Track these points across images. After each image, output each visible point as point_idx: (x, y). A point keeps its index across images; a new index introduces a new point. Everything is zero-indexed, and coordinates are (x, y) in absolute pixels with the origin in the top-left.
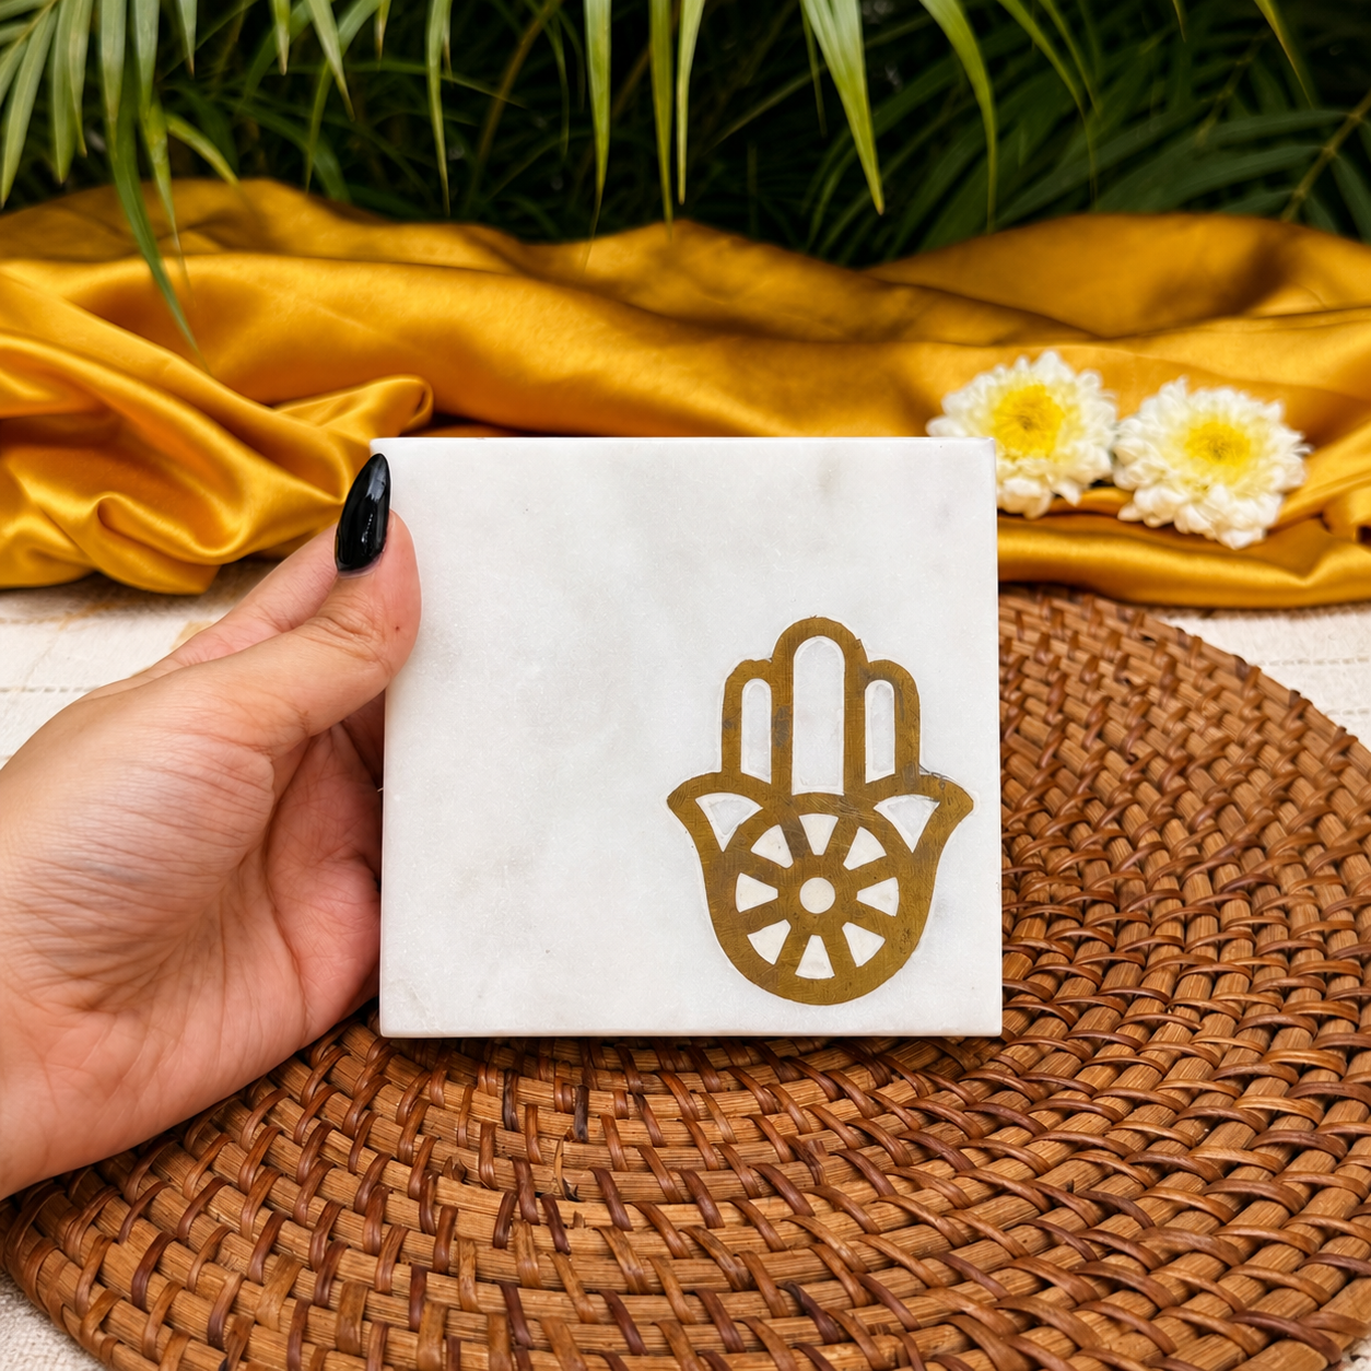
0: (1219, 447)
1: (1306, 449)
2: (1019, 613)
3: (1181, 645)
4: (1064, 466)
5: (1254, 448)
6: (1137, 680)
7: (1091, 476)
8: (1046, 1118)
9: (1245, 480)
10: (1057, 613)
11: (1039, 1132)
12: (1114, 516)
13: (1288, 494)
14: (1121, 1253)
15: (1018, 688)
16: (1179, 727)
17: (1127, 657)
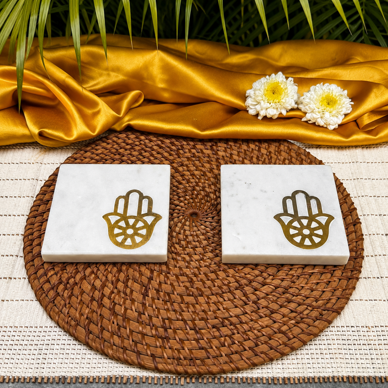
1: (352, 103)
7: (290, 108)
13: (346, 115)
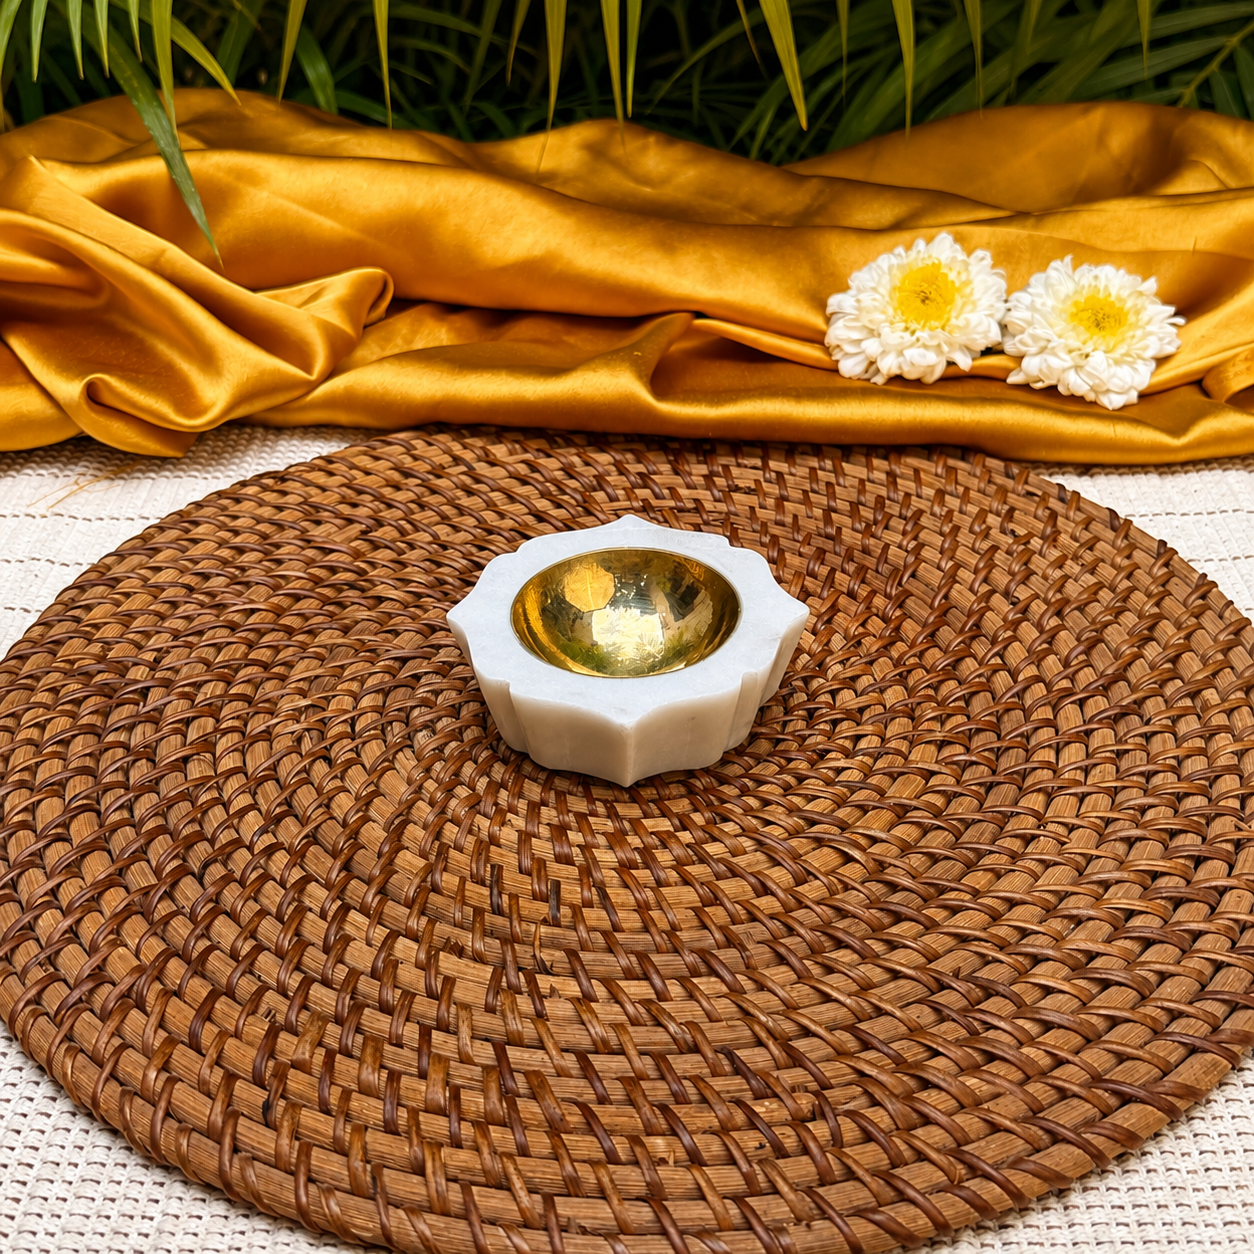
0: (1101, 318)
1: (1180, 321)
2: (917, 471)
3: (1062, 500)
4: (959, 337)
5: (1132, 318)
6: (1021, 532)
7: (982, 345)
8: (938, 914)
9: (1122, 349)
10: (951, 471)
11: (931, 926)
12: (1005, 381)
13: (1161, 361)
14: (997, 1028)
15: (915, 538)
16: (1058, 574)
17: (1012, 510)
